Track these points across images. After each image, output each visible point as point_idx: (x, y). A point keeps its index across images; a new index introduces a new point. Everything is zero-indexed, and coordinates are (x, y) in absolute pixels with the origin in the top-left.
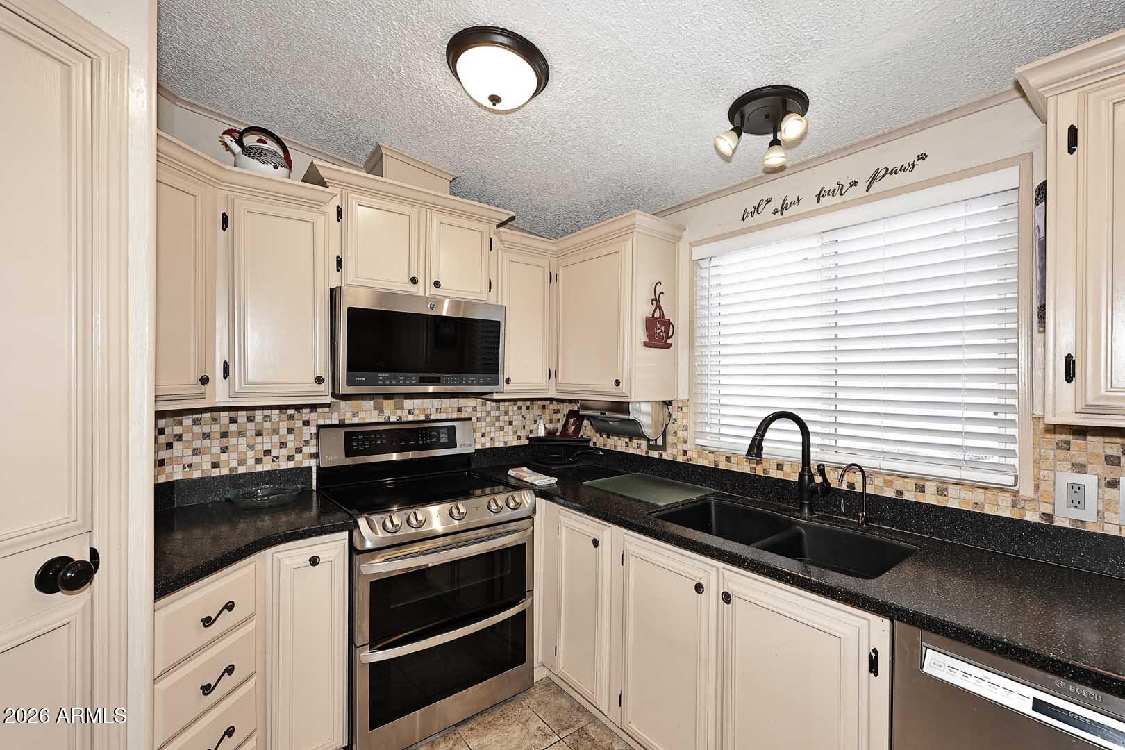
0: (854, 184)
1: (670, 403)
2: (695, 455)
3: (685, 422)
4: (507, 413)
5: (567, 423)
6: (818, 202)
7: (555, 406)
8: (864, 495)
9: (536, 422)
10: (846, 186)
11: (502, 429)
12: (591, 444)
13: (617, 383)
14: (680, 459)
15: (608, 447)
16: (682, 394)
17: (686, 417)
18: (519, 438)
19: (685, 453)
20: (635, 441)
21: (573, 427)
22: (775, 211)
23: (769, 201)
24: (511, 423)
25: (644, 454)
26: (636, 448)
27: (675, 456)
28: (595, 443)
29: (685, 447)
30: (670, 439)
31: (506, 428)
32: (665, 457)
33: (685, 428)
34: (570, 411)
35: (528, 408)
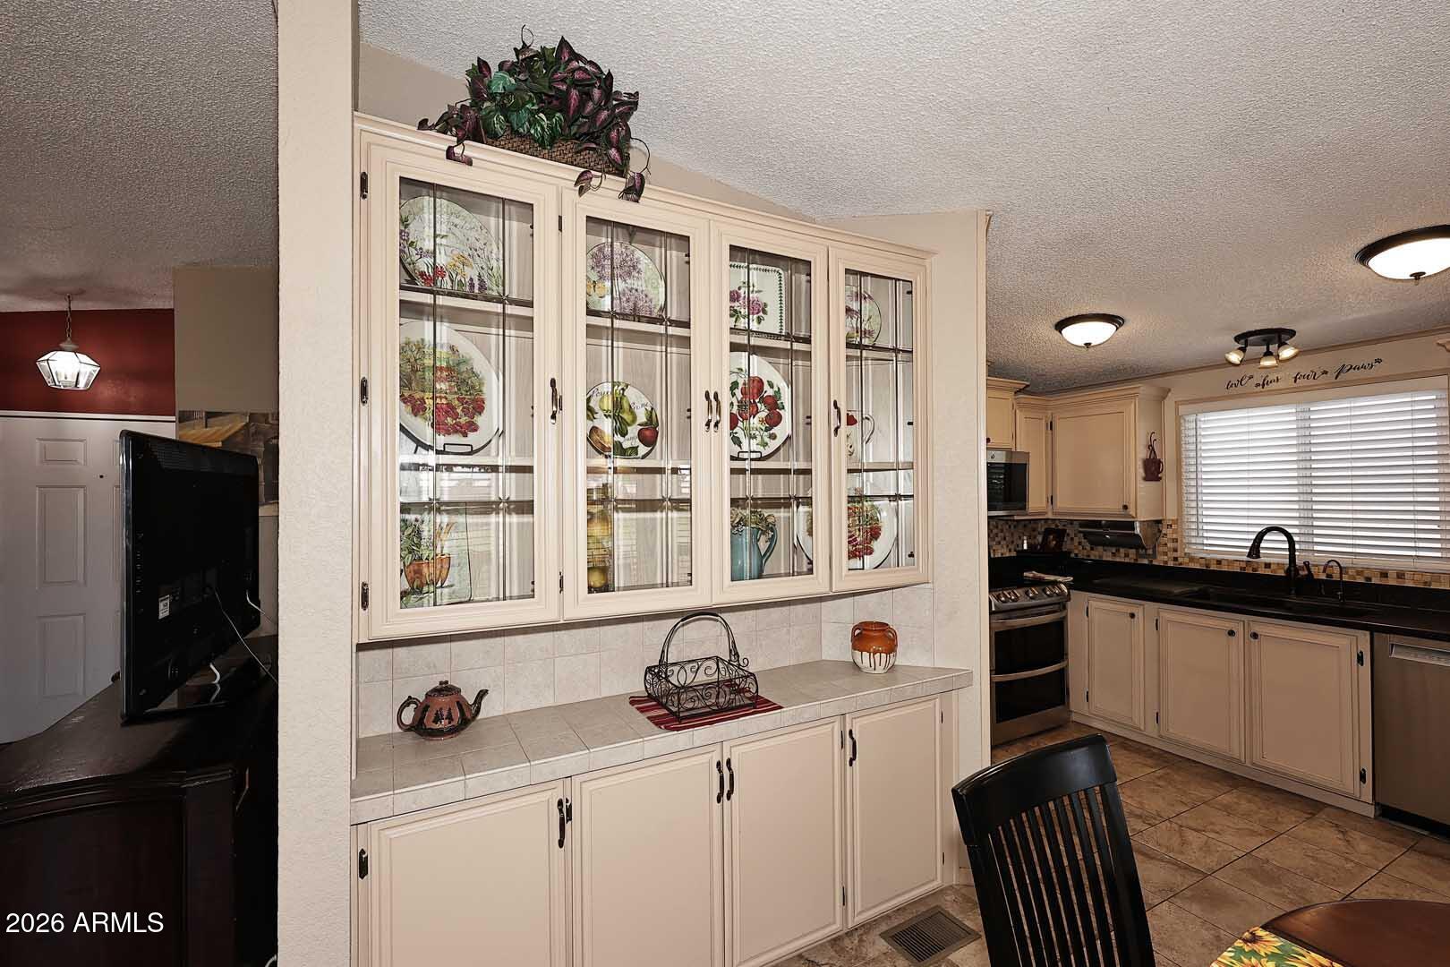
0: (1325, 372)
1: (1159, 522)
2: (1187, 560)
3: (1174, 536)
4: (1002, 531)
5: (1044, 539)
6: (1295, 381)
7: (1032, 525)
8: (1341, 582)
9: (1020, 538)
10: (1318, 373)
11: (999, 543)
12: (1073, 555)
13: (1125, 507)
14: (1171, 564)
15: (1092, 558)
16: (1171, 515)
17: (1175, 531)
18: (1010, 551)
19: (1176, 559)
20: (1122, 550)
21: (1054, 542)
22: (1258, 385)
23: (1251, 377)
24: (1005, 539)
25: (1132, 561)
26: (1125, 556)
27: (1166, 562)
28: (1076, 555)
29: (1175, 555)
30: (1161, 549)
31: (1002, 543)
32: (1155, 563)
33: (1175, 540)
34: (1046, 529)
35: (1015, 527)
